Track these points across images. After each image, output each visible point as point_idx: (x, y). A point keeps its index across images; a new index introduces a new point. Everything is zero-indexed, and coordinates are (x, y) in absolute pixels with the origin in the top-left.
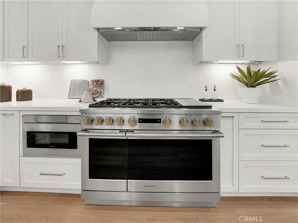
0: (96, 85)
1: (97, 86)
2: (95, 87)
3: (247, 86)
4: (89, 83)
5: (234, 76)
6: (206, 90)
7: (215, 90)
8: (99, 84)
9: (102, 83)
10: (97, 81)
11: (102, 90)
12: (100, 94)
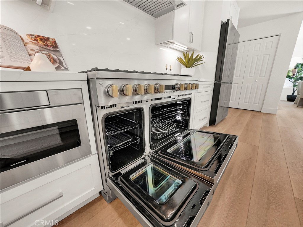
0: (45, 45)
1: (47, 48)
2: (45, 50)
3: (187, 67)
4: (22, 39)
5: (180, 60)
6: (166, 69)
7: (170, 70)
8: (51, 46)
9: (55, 45)
10: (45, 40)
11: (60, 56)
12: (59, 64)
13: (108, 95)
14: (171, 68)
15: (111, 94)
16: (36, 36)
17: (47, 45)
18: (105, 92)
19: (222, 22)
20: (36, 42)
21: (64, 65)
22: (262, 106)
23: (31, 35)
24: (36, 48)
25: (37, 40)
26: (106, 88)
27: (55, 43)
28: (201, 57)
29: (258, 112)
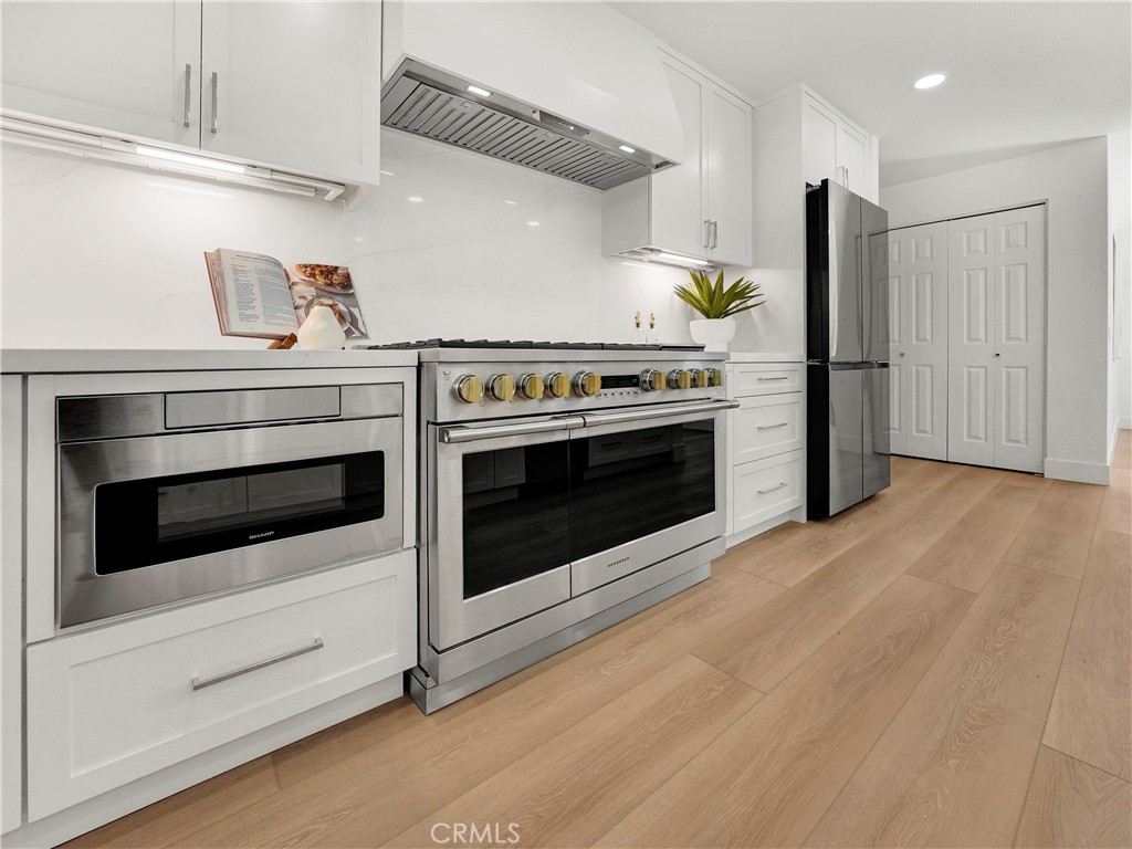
0: (327, 285)
1: (331, 289)
2: (327, 294)
3: (708, 317)
4: (287, 276)
5: (684, 294)
6: (638, 325)
7: (652, 326)
8: (339, 284)
9: (347, 283)
10: (328, 272)
11: (354, 307)
12: (350, 323)
13: (458, 396)
14: (655, 322)
15: (464, 396)
16: (314, 267)
17: (331, 284)
18: (453, 392)
19: (808, 185)
20: (312, 279)
21: (361, 326)
22: (1044, 454)
23: (306, 266)
24: (310, 292)
25: (313, 275)
26: (455, 383)
27: (347, 277)
28: (747, 287)
29: (1031, 476)
